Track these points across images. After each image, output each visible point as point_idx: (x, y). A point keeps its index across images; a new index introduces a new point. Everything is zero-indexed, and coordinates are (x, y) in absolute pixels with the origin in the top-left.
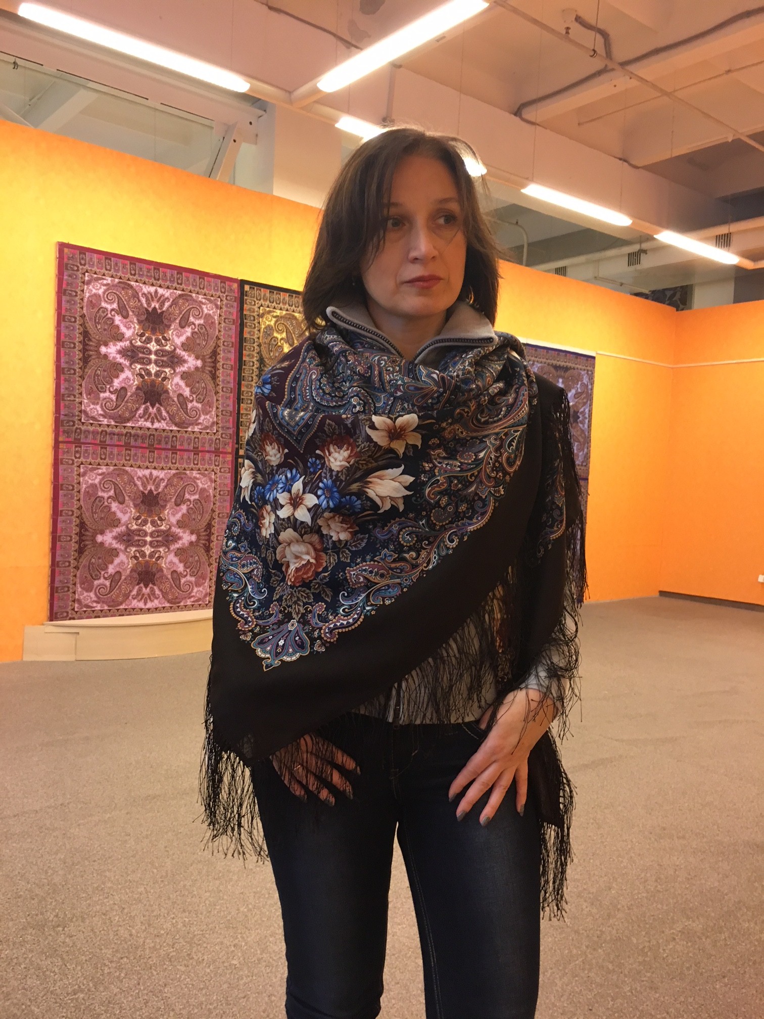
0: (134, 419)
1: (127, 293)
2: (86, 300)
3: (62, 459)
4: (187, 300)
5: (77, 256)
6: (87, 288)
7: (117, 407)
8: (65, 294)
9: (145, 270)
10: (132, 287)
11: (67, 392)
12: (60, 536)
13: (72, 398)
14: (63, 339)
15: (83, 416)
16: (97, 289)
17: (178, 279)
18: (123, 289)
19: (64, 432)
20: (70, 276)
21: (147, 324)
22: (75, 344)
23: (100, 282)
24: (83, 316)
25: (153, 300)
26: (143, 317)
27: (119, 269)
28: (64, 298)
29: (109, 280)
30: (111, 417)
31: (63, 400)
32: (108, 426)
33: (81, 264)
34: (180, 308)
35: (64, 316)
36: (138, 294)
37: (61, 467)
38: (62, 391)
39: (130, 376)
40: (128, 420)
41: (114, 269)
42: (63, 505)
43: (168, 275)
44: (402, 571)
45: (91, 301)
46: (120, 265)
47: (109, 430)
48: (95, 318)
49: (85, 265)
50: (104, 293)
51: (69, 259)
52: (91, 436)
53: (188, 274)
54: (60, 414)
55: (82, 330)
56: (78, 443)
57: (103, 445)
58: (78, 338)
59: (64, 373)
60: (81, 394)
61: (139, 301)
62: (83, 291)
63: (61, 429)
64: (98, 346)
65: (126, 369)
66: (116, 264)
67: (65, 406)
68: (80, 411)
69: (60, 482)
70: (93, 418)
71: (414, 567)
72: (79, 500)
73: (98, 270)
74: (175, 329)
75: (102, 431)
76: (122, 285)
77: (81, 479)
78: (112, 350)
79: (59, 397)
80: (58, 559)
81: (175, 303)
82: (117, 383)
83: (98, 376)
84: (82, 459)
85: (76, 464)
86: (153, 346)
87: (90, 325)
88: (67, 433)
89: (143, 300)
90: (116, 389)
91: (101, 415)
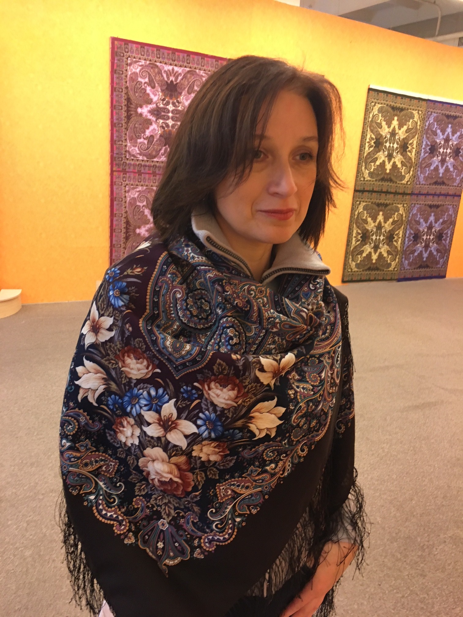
0: (158, 156)
1: (154, 71)
2: (128, 76)
3: (115, 182)
4: (193, 75)
5: (123, 46)
6: (129, 68)
7: (148, 148)
8: (115, 73)
9: (166, 54)
10: (157, 66)
11: (117, 139)
12: (115, 229)
13: (121, 143)
14: (114, 103)
15: (127, 154)
16: (136, 69)
17: (187, 60)
18: (152, 68)
19: (116, 164)
20: (119, 60)
21: (167, 92)
22: (122, 107)
23: (138, 63)
24: (127, 88)
25: (171, 75)
26: (164, 88)
27: (149, 55)
28: (115, 76)
29: (143, 62)
30: (144, 155)
31: (115, 144)
32: (143, 161)
33: (125, 52)
34: (188, 80)
35: (115, 88)
36: (161, 71)
37: (115, 187)
38: (115, 138)
39: (156, 128)
40: (155, 157)
41: (147, 54)
42: (117, 210)
43: (181, 57)
44: (263, 480)
45: (132, 77)
46: (150, 51)
47: (143, 163)
48: (134, 88)
49: (128, 52)
50: (140, 71)
51: (118, 48)
52: (132, 167)
53: (194, 56)
54: (113, 153)
55: (126, 97)
56: (125, 172)
57: (140, 173)
58: (124, 103)
59: (115, 126)
60: (126, 140)
61: (162, 76)
62: (127, 70)
63: (114, 163)
64: (136, 108)
65: (153, 123)
66: (148, 51)
67: (117, 148)
68: (126, 151)
69: (114, 196)
70: (134, 156)
71: (273, 475)
72: (125, 207)
73: (136, 56)
74: (185, 95)
75: (139, 164)
76: (151, 66)
77: (127, 194)
78: (144, 111)
79: (113, 142)
80: (114, 242)
81: (185, 77)
82: (148, 133)
83: (136, 128)
84: (127, 182)
85: (123, 185)
86: (171, 107)
87: (131, 93)
88: (118, 165)
89: (165, 76)
90: (147, 137)
91: (138, 154)
